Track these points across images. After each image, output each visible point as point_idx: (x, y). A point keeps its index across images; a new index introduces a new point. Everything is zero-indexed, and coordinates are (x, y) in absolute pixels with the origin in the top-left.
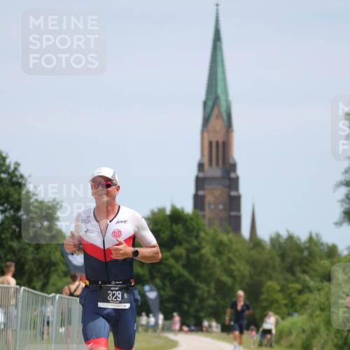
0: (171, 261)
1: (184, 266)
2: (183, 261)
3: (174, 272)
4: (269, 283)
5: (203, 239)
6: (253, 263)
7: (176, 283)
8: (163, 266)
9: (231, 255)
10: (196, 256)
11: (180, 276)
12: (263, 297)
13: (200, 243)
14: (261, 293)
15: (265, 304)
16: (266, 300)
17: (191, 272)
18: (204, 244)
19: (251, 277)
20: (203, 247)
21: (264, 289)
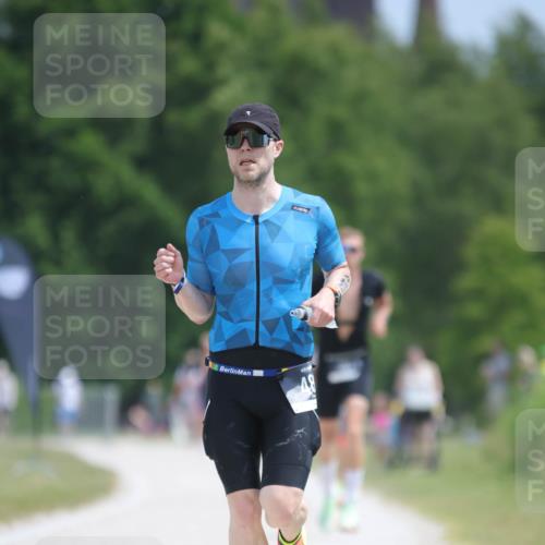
0: (90, 143)
1: (142, 163)
2: (137, 144)
3: (103, 186)
4: (491, 225)
5: (221, 47)
6: (428, 147)
7: (108, 229)
8: (55, 163)
9: (341, 112)
10: (192, 118)
11: (126, 202)
12: (467, 281)
13: (210, 66)
14: (458, 266)
15: (474, 310)
16: (478, 294)
17: (170, 187)
18: (224, 69)
19: (418, 200)
20: (221, 82)
21: (471, 252)
